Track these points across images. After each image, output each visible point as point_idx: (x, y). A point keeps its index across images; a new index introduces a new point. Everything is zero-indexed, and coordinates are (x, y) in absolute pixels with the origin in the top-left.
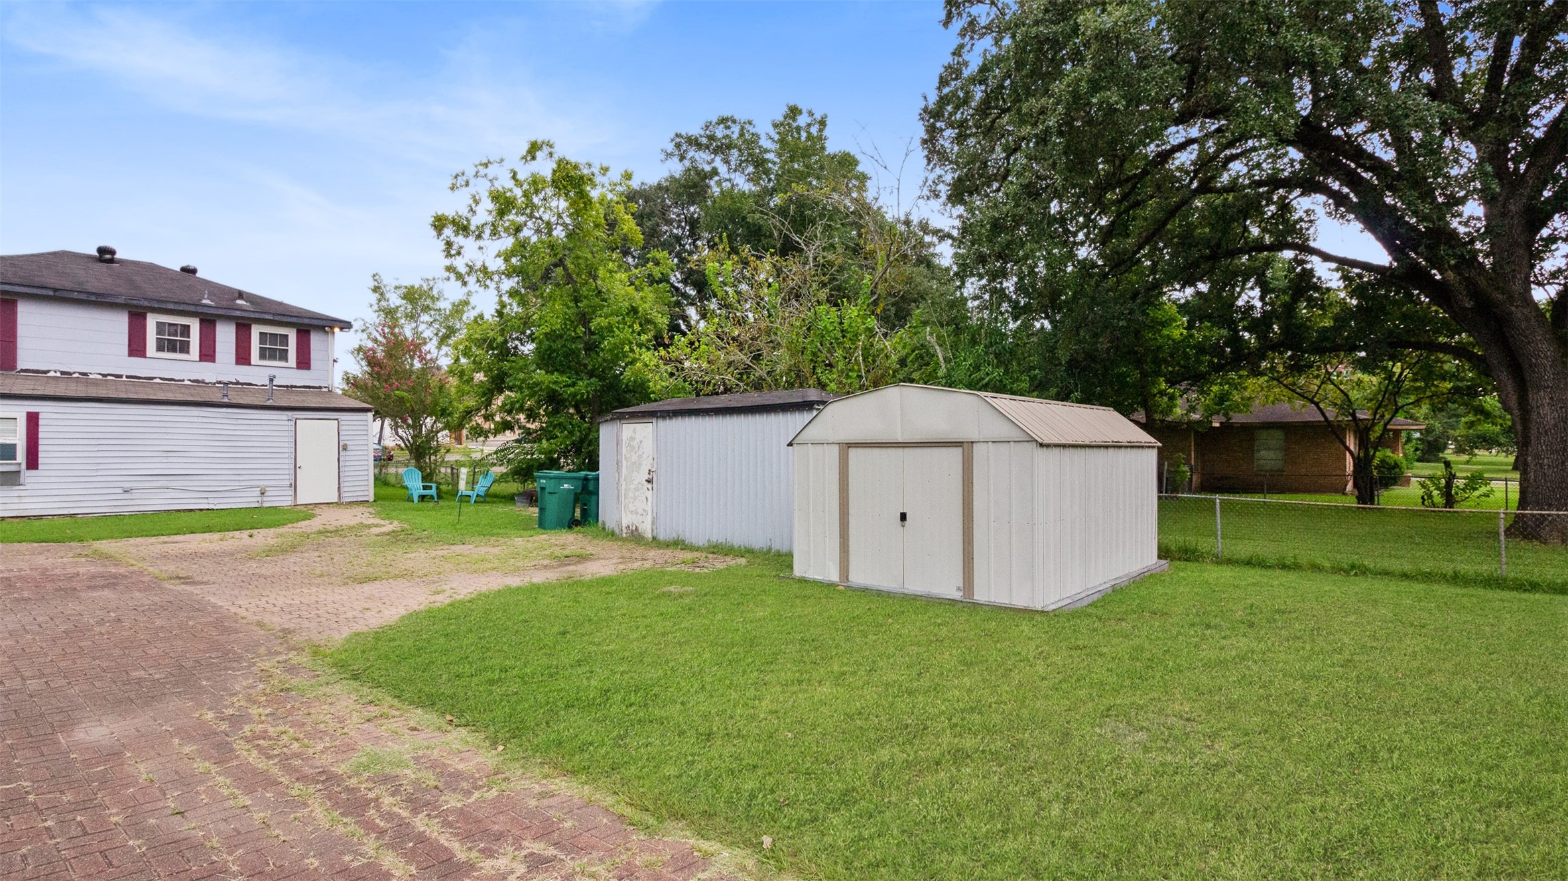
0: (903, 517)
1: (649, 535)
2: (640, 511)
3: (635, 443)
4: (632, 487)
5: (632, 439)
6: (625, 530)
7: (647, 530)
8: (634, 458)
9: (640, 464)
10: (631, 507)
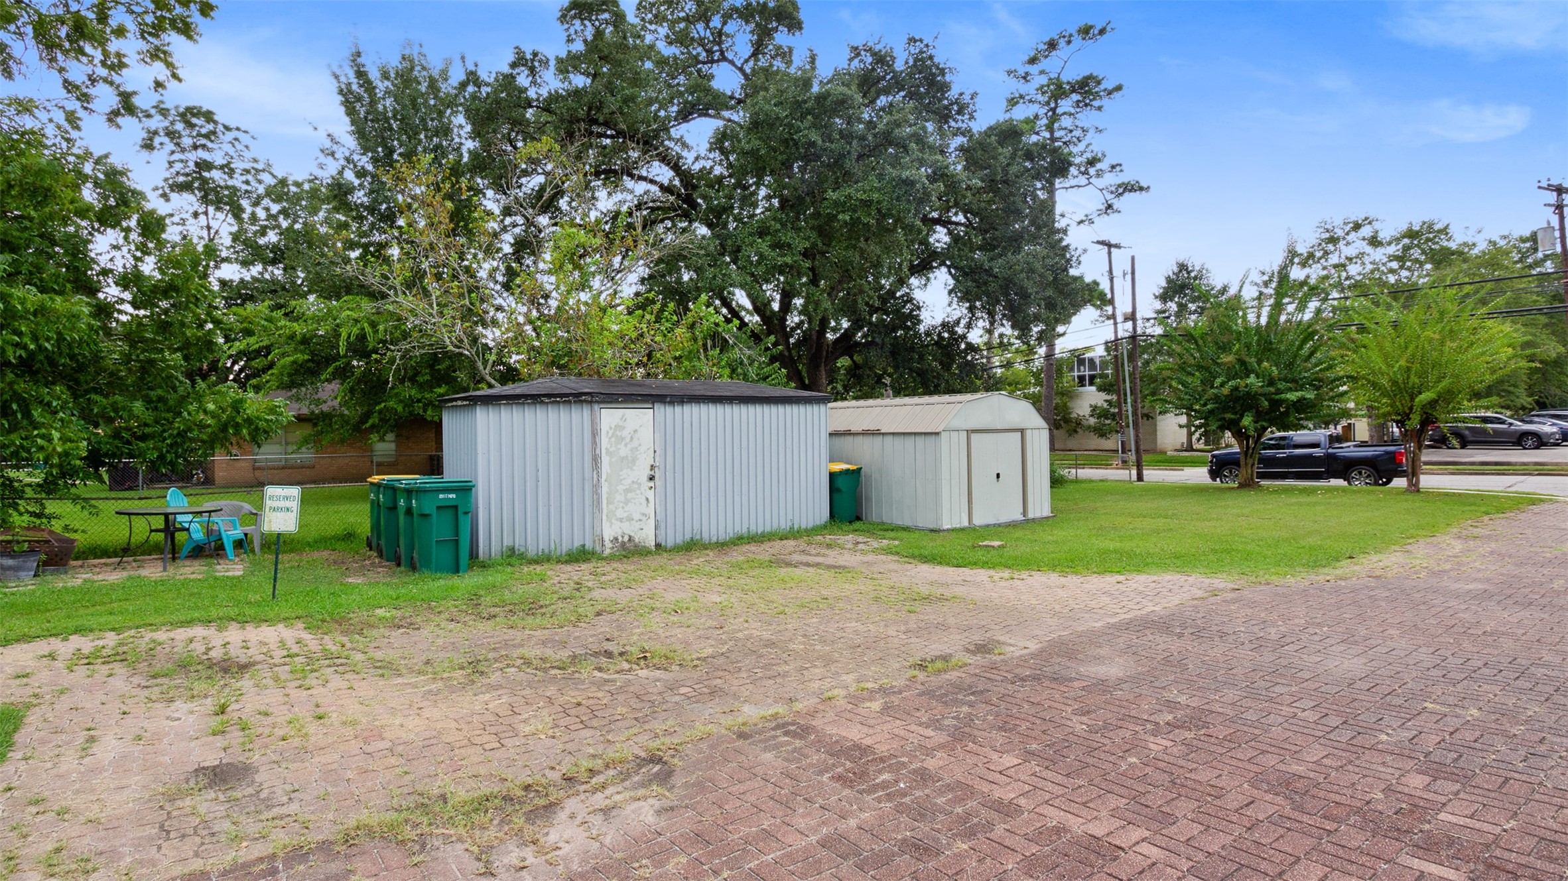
0: (998, 476)
1: (651, 543)
2: (636, 516)
3: (625, 433)
4: (621, 488)
5: (619, 427)
6: (608, 544)
7: (647, 537)
8: (624, 451)
9: (634, 460)
10: (620, 513)
